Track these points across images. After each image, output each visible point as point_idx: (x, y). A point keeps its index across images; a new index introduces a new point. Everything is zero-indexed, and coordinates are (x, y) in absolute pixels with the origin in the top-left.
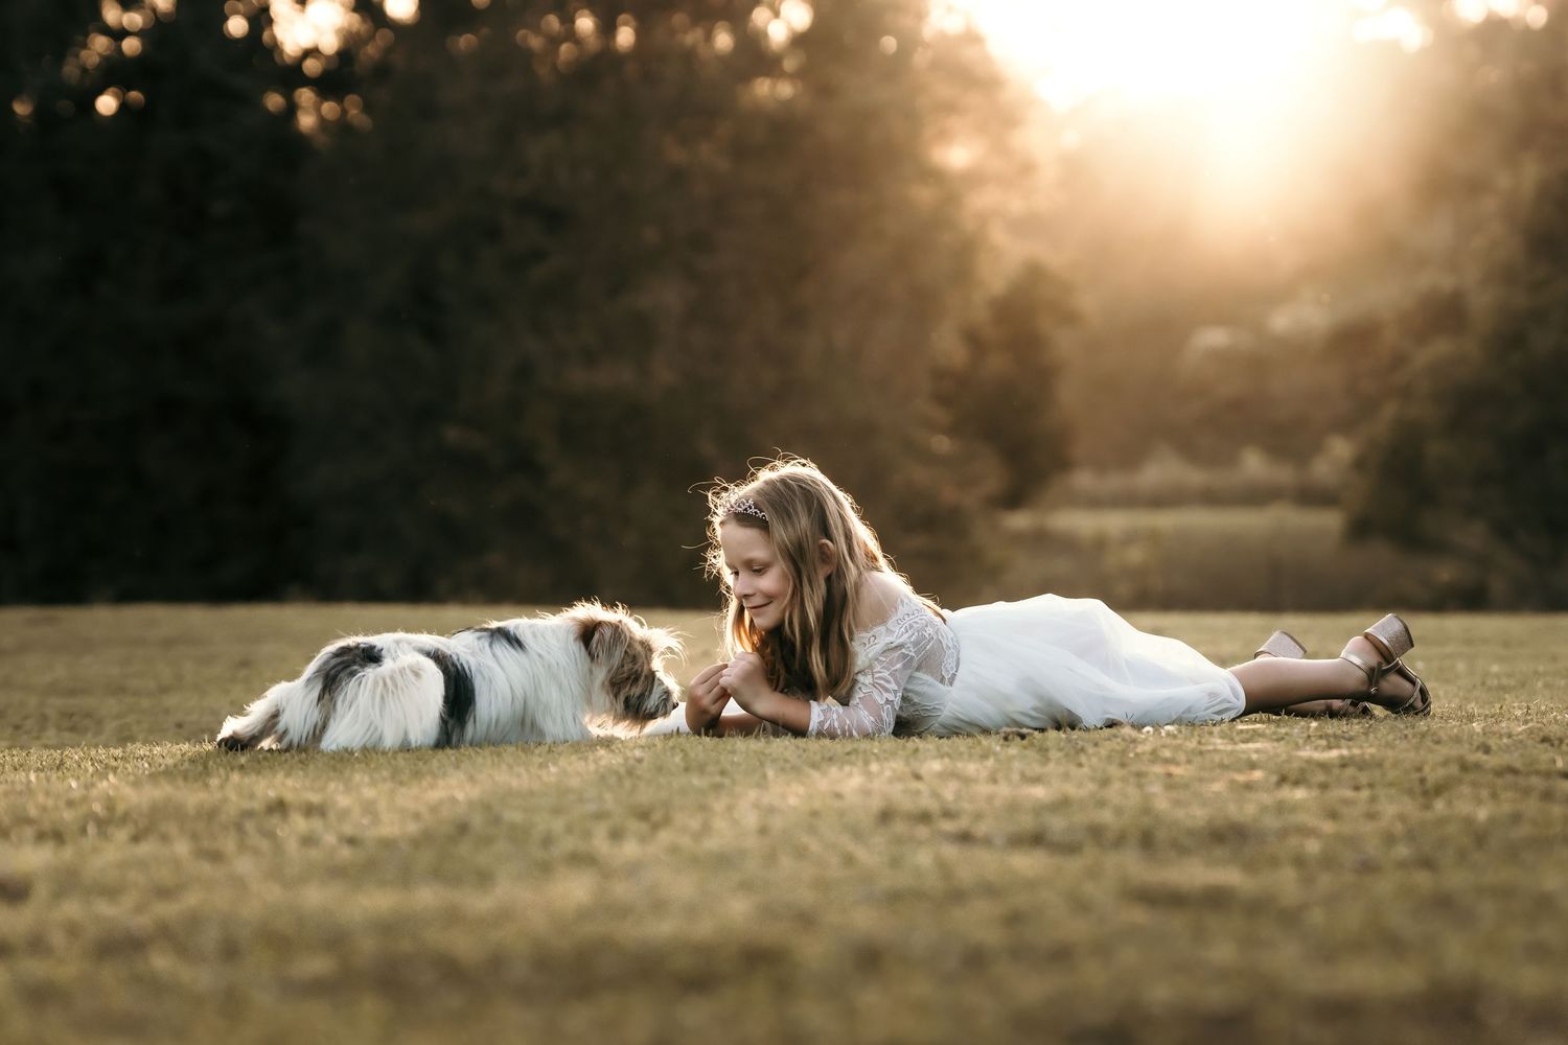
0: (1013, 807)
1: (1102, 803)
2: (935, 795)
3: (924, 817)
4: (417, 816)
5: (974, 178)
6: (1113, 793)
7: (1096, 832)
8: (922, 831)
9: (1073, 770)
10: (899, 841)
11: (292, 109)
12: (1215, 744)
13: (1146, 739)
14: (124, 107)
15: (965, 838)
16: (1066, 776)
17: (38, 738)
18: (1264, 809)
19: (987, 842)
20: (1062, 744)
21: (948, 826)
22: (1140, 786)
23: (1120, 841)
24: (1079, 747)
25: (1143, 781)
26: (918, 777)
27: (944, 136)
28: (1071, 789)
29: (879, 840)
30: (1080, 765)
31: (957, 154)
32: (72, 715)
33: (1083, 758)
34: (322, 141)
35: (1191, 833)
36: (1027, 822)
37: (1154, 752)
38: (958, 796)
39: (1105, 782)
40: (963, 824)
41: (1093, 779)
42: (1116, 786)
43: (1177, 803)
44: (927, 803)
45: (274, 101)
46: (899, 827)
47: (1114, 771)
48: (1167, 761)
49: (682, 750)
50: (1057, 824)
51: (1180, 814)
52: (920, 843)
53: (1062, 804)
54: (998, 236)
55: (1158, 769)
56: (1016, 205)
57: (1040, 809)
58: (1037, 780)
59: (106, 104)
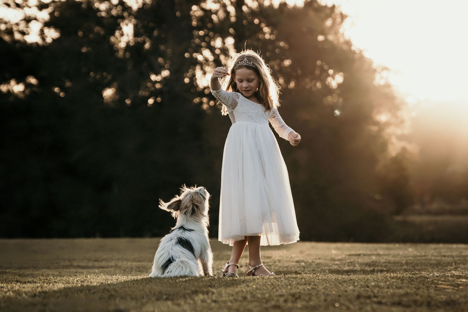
0: (393, 295)
1: (417, 294)
2: (372, 291)
3: (369, 297)
4: (232, 295)
5: (387, 124)
6: (420, 292)
7: (415, 302)
8: (368, 301)
9: (410, 285)
10: (362, 303)
11: (201, 103)
12: (449, 279)
13: (431, 277)
14: (155, 102)
15: (380, 303)
16: (408, 287)
17: (130, 273)
18: (461, 297)
19: (386, 304)
20: (407, 278)
21: (375, 300)
22: (428, 290)
23: (421, 305)
24: (412, 279)
25: (429, 288)
26: (368, 287)
27: (379, 112)
28: (409, 291)
29: (356, 303)
30: (412, 284)
31: (383, 118)
32: (139, 268)
33: (413, 283)
34: (209, 112)
35: (441, 302)
36: (396, 299)
37: (432, 281)
38: (378, 291)
39: (418, 289)
40: (379, 299)
41: (415, 288)
42: (421, 290)
43: (437, 295)
44: (370, 293)
45: (197, 100)
46: (362, 300)
47: (421, 285)
48: (436, 283)
49: (304, 279)
50: (405, 299)
51: (438, 297)
52: (367, 304)
53: (407, 294)
54: (394, 140)
55: (433, 286)
56: (399, 132)
57: (401, 296)
58: (400, 288)
59: (151, 101)
